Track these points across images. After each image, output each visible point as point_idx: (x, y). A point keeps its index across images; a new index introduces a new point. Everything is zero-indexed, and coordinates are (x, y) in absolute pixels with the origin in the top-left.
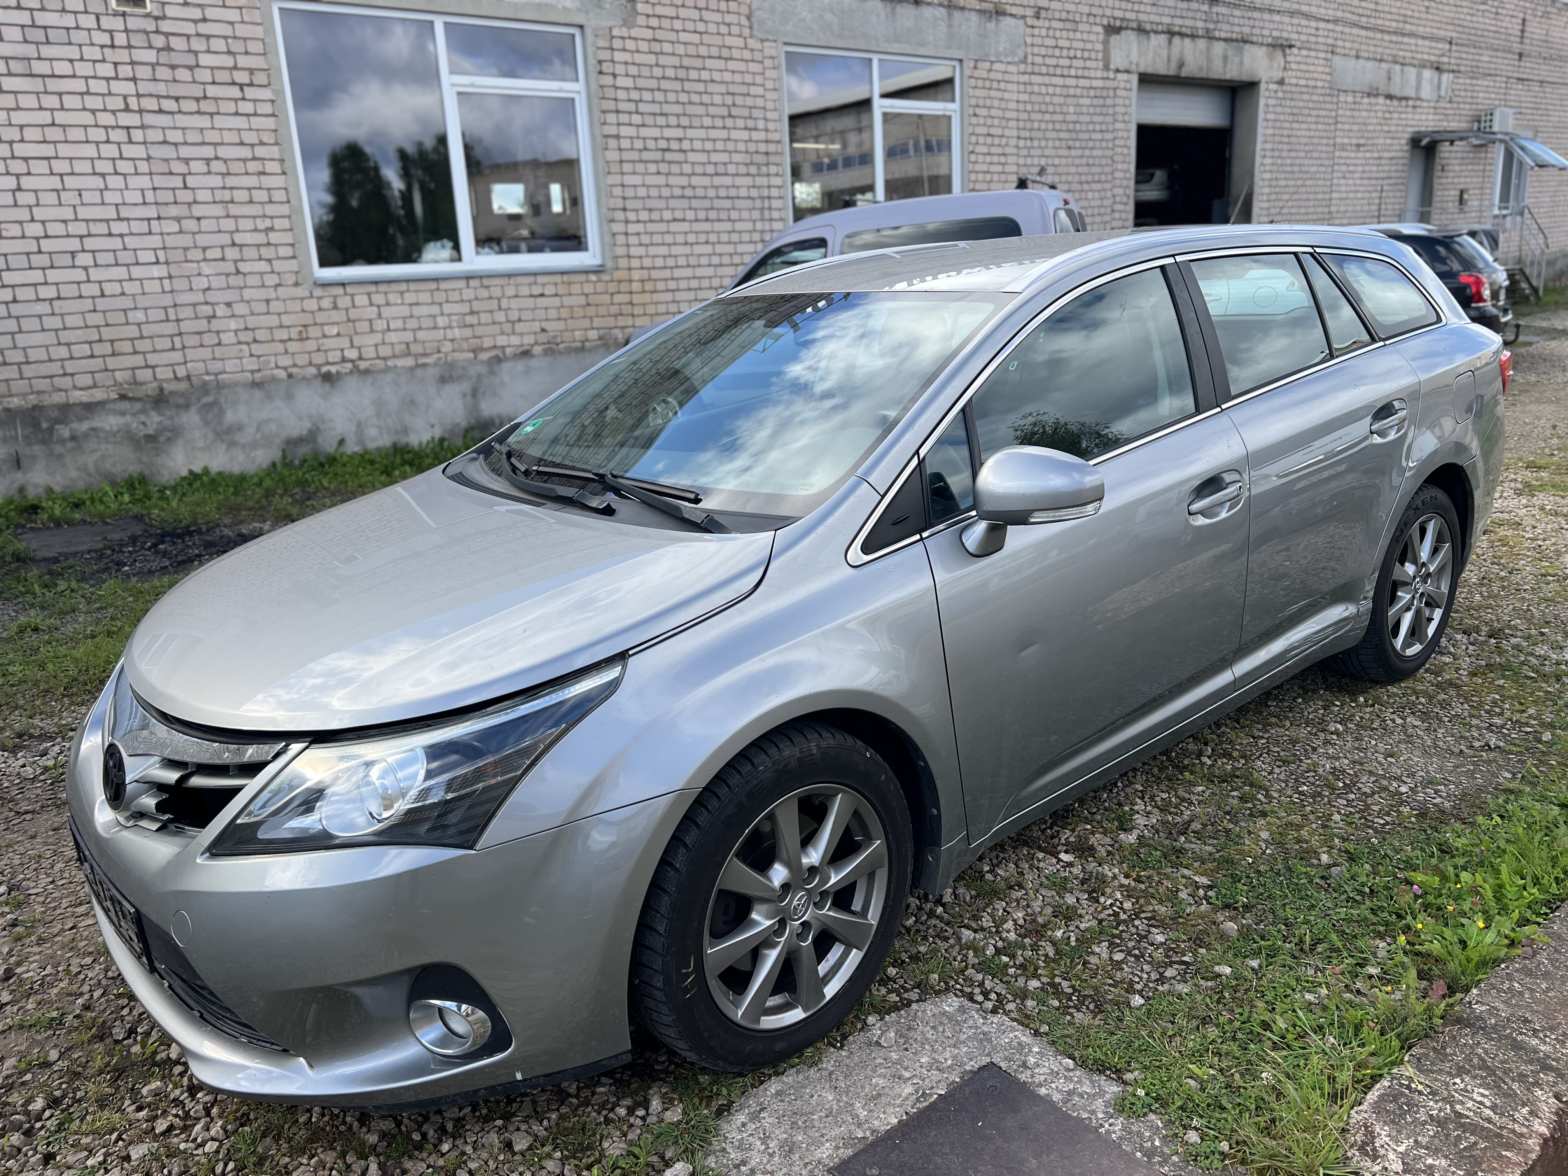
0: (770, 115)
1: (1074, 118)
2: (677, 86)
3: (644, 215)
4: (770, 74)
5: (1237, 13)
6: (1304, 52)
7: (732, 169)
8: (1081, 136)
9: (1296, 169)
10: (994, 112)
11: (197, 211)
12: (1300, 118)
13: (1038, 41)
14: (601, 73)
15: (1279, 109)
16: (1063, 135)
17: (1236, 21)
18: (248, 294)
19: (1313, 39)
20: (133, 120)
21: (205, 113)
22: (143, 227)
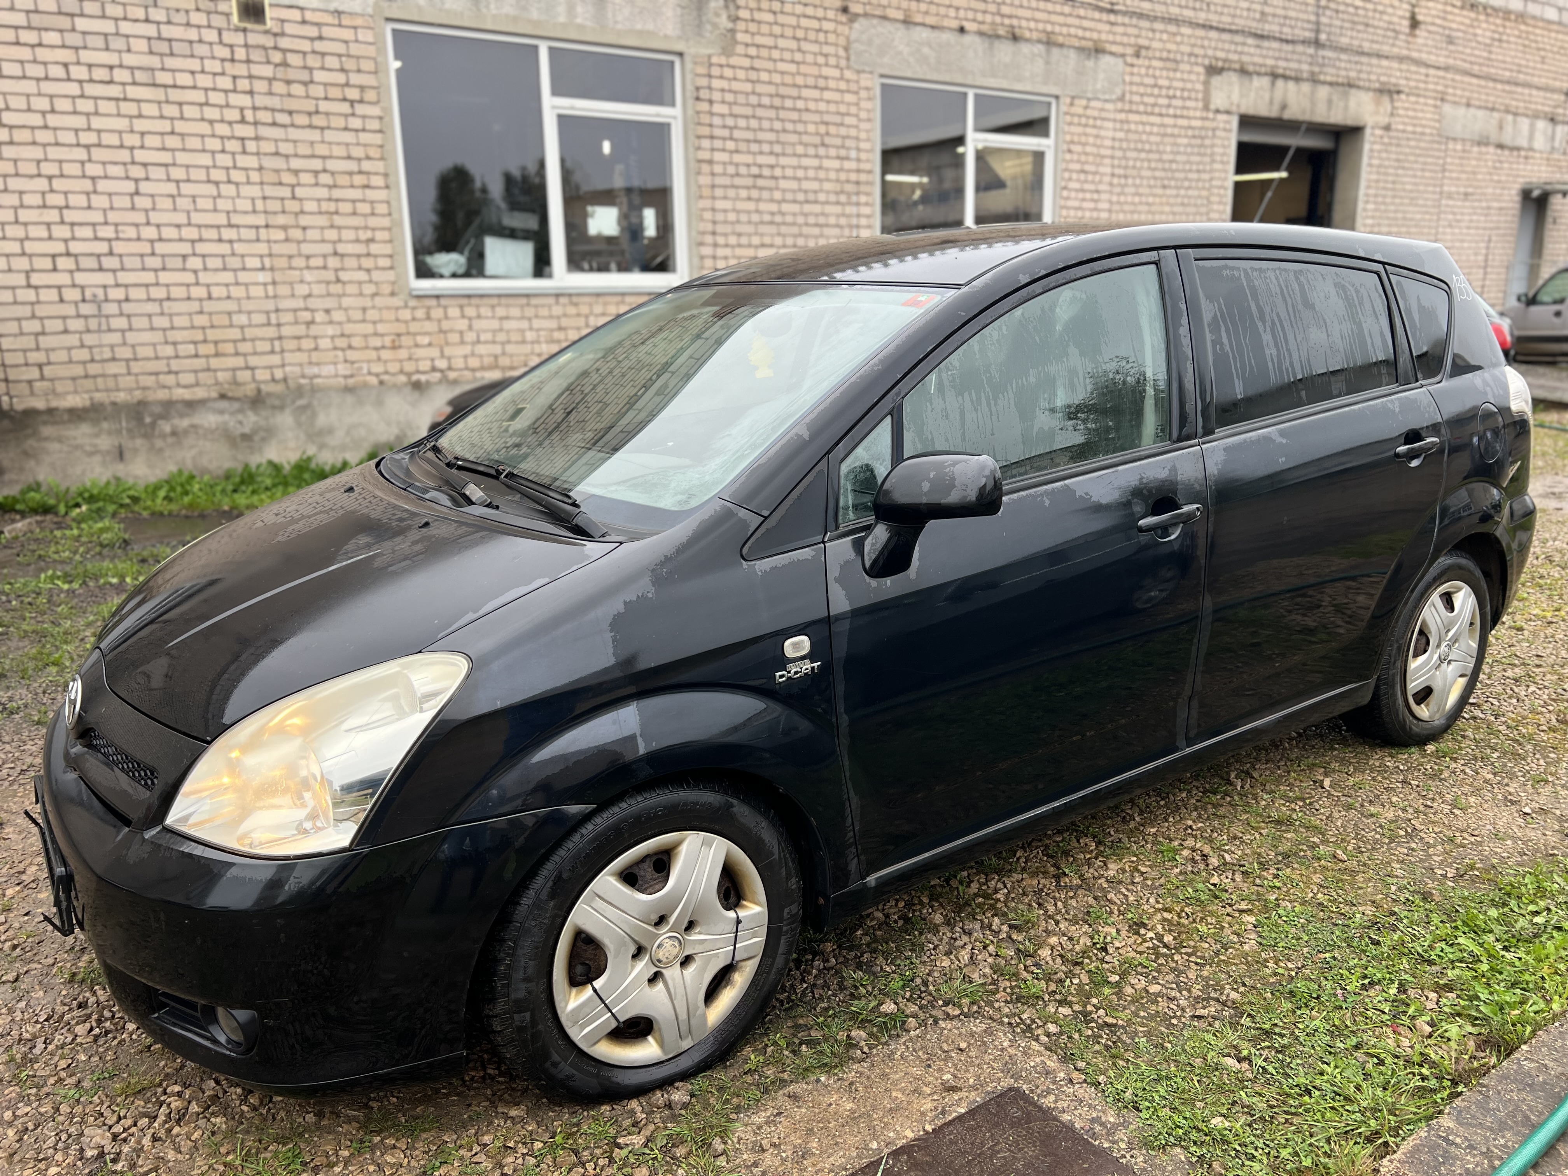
0: (863, 145)
1: (1171, 157)
2: (772, 113)
3: (733, 240)
4: (863, 104)
5: (1343, 56)
6: (1413, 99)
7: (822, 197)
8: (1177, 175)
9: (1400, 215)
10: (1088, 149)
11: (304, 221)
12: (1407, 165)
13: (1137, 79)
14: (698, 99)
15: (1384, 155)
16: (1158, 174)
17: (1343, 65)
18: (346, 302)
19: (1422, 85)
20: (247, 131)
21: (316, 127)
22: (251, 234)
